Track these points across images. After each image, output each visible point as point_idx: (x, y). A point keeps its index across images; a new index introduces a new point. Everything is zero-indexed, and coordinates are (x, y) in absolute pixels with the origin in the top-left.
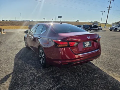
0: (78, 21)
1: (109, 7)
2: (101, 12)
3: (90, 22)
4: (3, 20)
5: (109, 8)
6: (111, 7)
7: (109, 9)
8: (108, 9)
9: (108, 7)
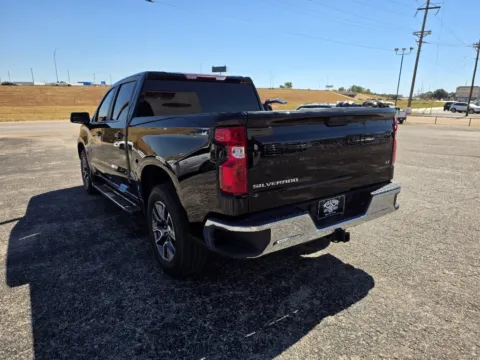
0: (289, 85)
1: (422, 32)
2: (397, 50)
5: (421, 38)
6: (429, 32)
7: (421, 42)
8: (418, 39)
9: (415, 34)
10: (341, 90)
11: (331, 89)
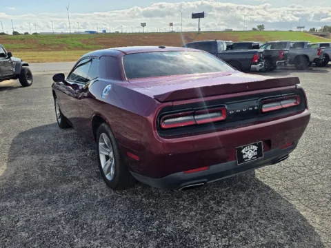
0: (261, 27)
3: (305, 32)
4: (15, 33)
10: (313, 30)
11: (302, 30)
